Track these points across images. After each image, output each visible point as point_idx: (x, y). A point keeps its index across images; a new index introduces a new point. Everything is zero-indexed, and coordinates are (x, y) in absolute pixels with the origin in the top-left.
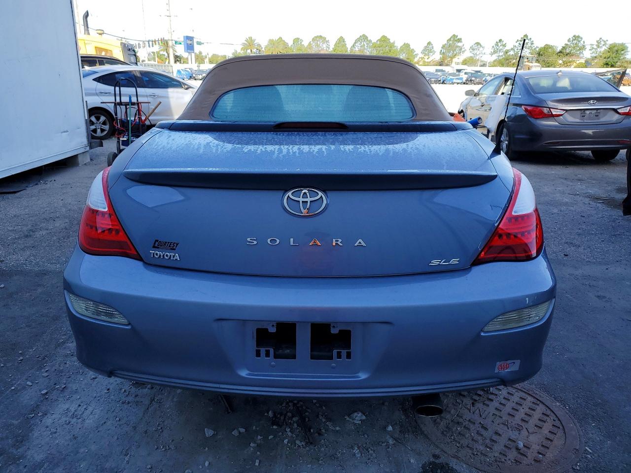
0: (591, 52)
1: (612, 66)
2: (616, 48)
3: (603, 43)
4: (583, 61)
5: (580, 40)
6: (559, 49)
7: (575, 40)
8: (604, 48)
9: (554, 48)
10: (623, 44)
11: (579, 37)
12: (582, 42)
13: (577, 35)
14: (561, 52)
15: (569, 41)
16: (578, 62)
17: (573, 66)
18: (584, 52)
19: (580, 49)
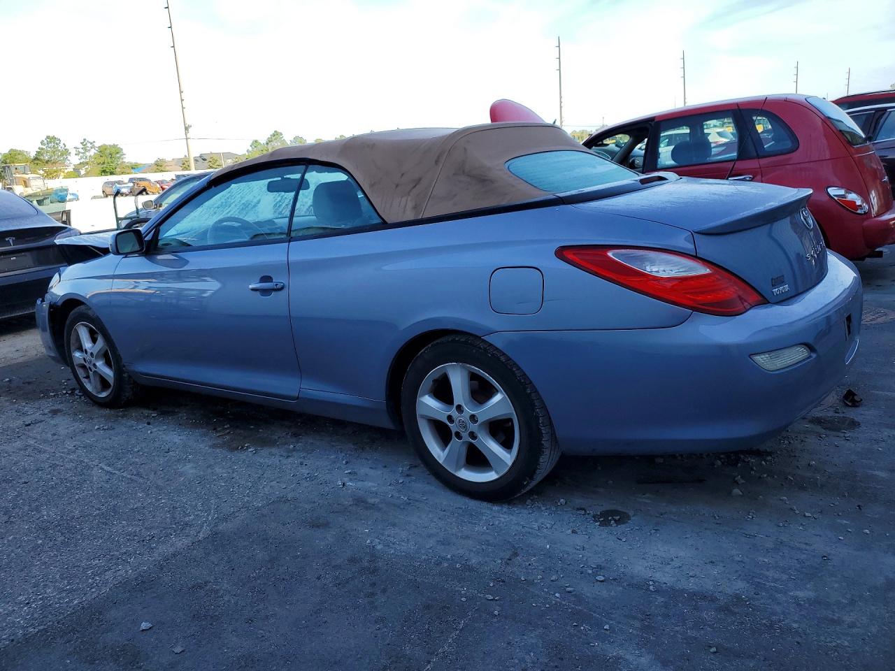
0: (79, 157)
1: (112, 173)
2: (108, 151)
3: (89, 145)
4: (70, 169)
5: (58, 142)
6: (33, 154)
7: (51, 142)
8: (93, 152)
9: (25, 153)
10: (115, 146)
11: (54, 138)
12: (61, 145)
13: (51, 135)
14: (36, 159)
15: (42, 143)
16: (66, 171)
17: (61, 177)
18: (69, 158)
19: (62, 155)
